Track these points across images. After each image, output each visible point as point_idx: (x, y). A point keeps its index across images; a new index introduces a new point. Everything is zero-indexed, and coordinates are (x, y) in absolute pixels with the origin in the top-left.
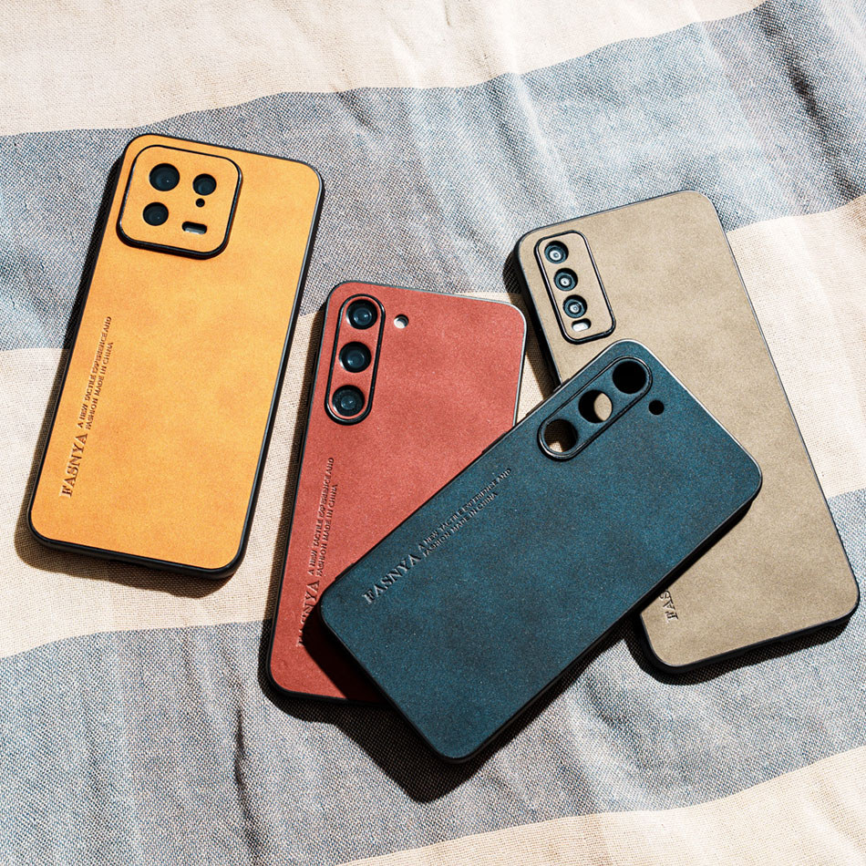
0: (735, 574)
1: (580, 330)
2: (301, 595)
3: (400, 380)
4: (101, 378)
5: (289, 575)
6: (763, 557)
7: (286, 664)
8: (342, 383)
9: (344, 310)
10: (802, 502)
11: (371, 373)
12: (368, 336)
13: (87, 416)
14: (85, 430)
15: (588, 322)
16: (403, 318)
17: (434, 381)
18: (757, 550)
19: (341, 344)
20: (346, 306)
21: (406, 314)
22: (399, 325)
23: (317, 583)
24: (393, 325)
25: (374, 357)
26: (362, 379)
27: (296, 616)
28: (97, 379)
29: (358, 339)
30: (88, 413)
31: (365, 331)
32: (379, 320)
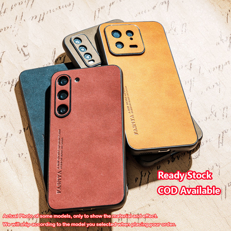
3: (80, 99)
4: (128, 97)
5: (50, 171)
8: (60, 104)
9: (57, 81)
12: (66, 87)
13: (130, 110)
14: (132, 114)
16: (78, 79)
17: (92, 96)
20: (58, 79)
21: (78, 77)
23: (61, 171)
25: (69, 93)
26: (66, 102)
27: (55, 184)
28: (127, 98)
29: (63, 89)
30: (130, 109)
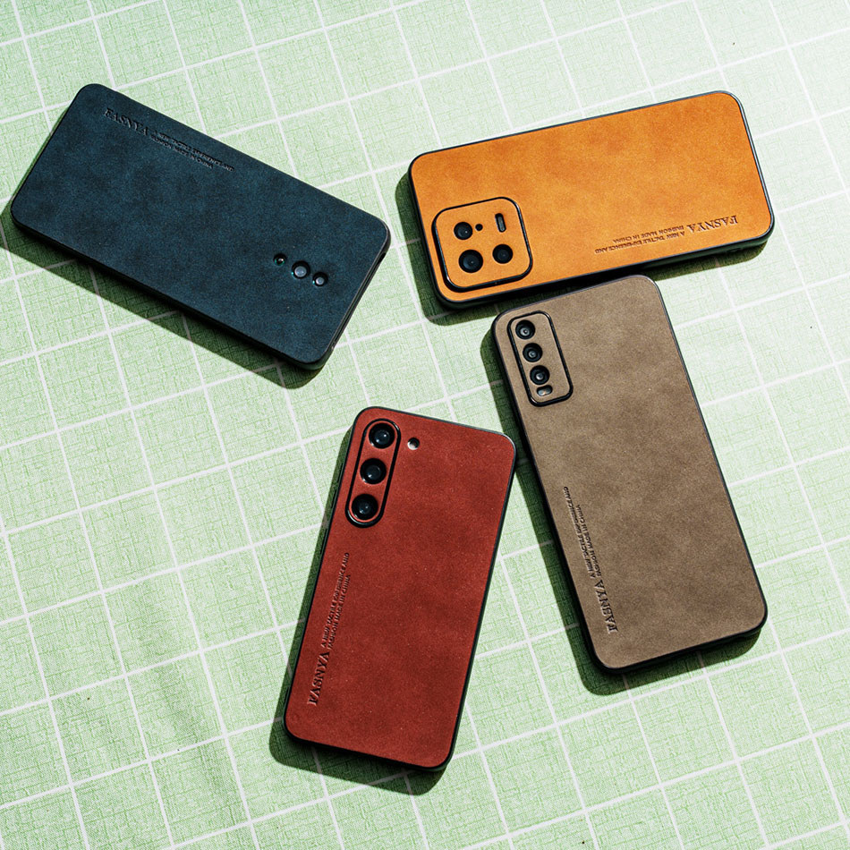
0: (666, 595)
1: (543, 396)
2: (314, 663)
6: (689, 581)
7: (298, 716)
10: (721, 536)
11: (385, 485)
12: (385, 454)
15: (549, 388)
16: (414, 441)
18: (684, 576)
19: (363, 459)
22: (412, 447)
23: (328, 654)
24: (407, 447)
31: (383, 450)
32: (395, 441)
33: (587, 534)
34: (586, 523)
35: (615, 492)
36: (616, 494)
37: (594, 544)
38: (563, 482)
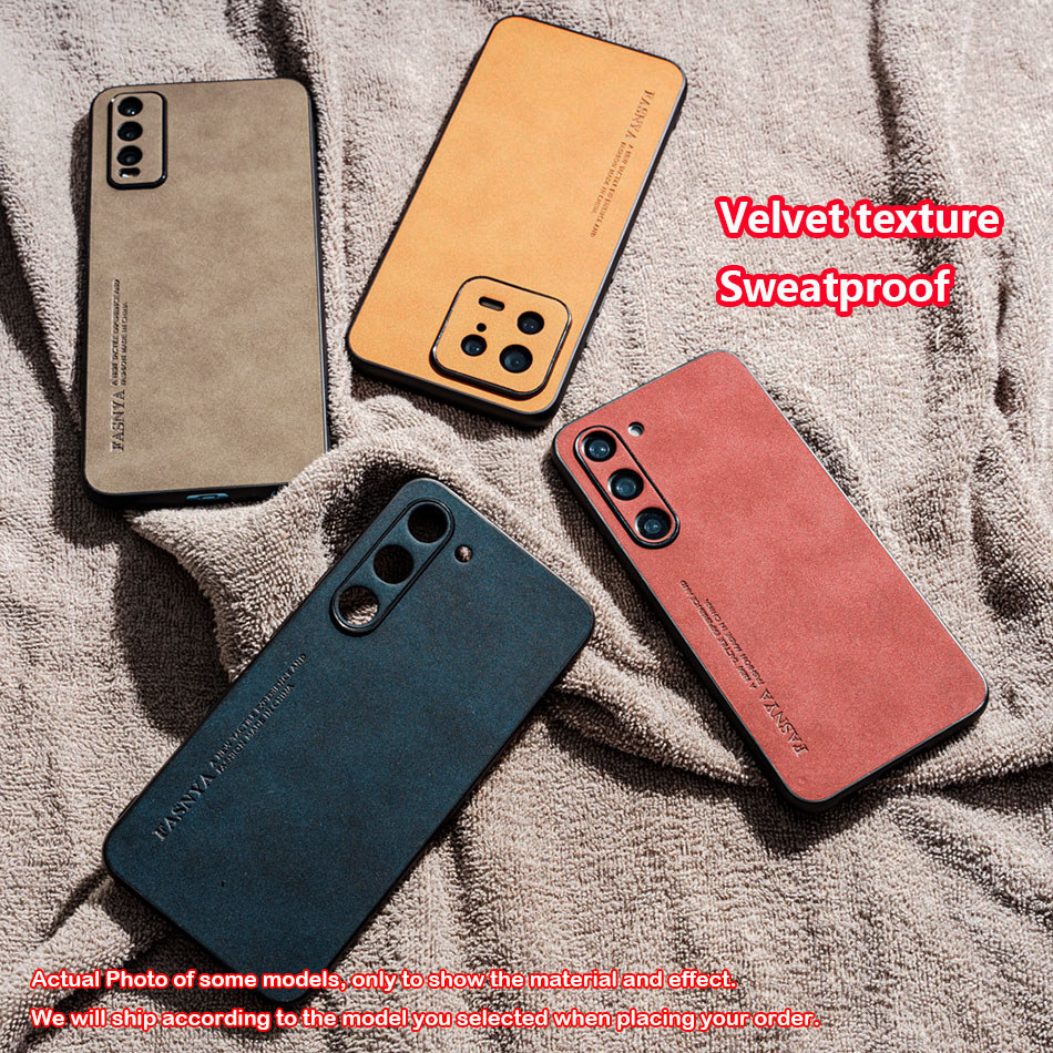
33: (124, 338)
34: (128, 324)
35: (176, 296)
36: (177, 298)
37: (129, 347)
38: (115, 274)
